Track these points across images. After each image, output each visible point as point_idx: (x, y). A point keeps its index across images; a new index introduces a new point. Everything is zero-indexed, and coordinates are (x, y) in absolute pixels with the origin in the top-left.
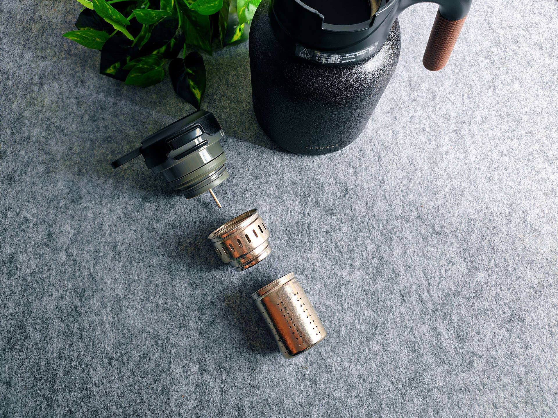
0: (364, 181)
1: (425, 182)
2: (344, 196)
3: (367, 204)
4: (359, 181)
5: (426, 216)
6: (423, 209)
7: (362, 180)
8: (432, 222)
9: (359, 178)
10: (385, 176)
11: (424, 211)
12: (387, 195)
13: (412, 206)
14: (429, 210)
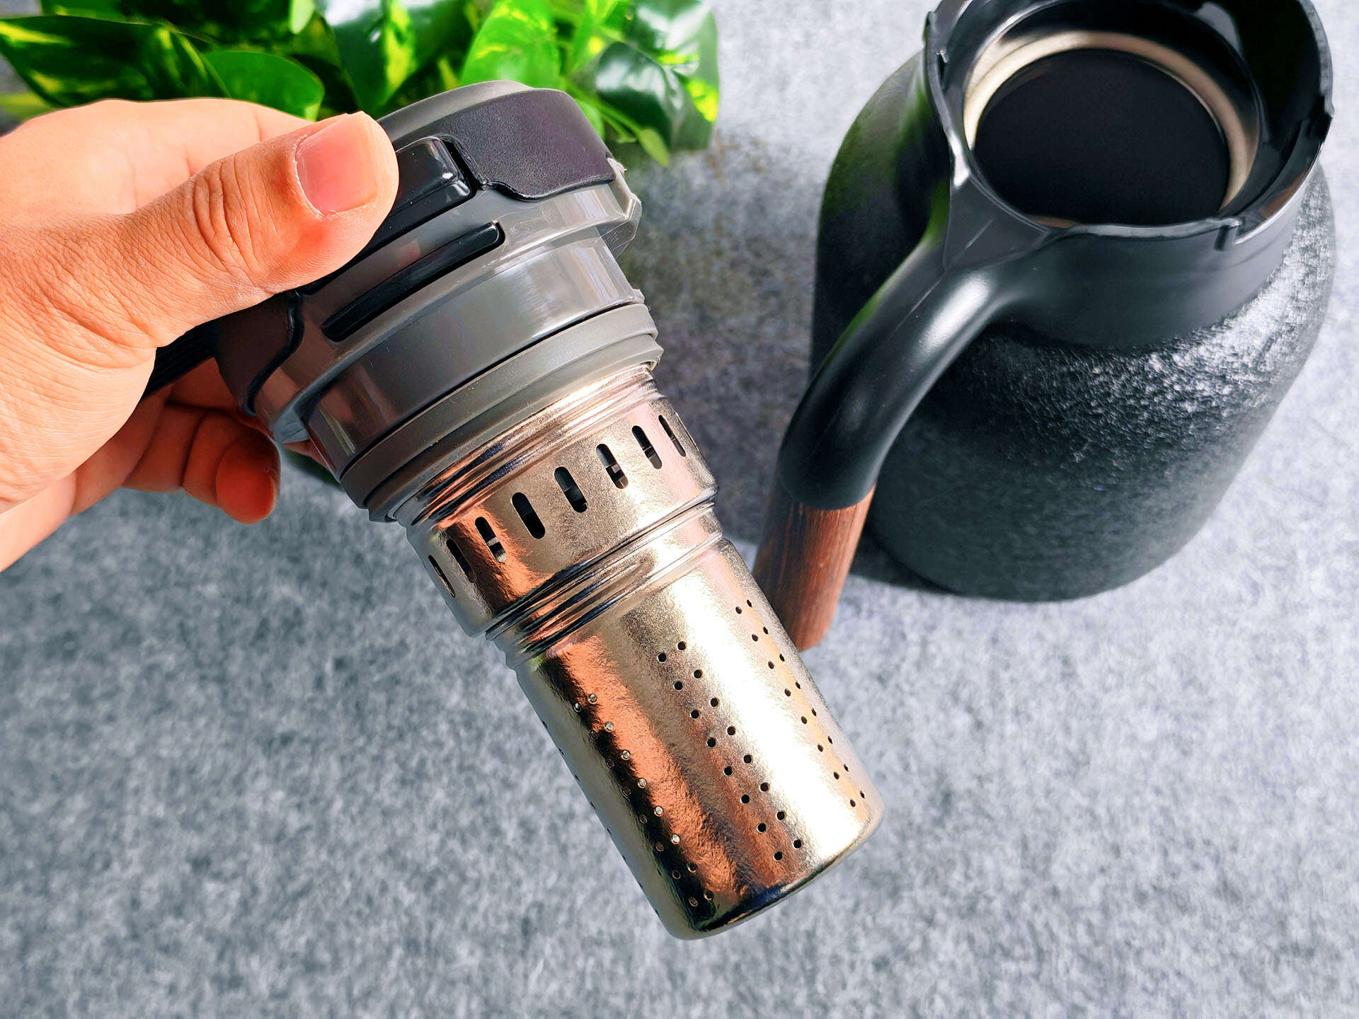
0: (1014, 759)
1: (1245, 750)
2: (939, 822)
3: (1025, 846)
4: (993, 763)
5: (1253, 887)
6: (1238, 857)
7: (1004, 758)
8: (1279, 905)
9: (992, 747)
10: (1090, 738)
11: (1243, 863)
12: (1101, 811)
13: (1199, 845)
14: (1261, 860)
